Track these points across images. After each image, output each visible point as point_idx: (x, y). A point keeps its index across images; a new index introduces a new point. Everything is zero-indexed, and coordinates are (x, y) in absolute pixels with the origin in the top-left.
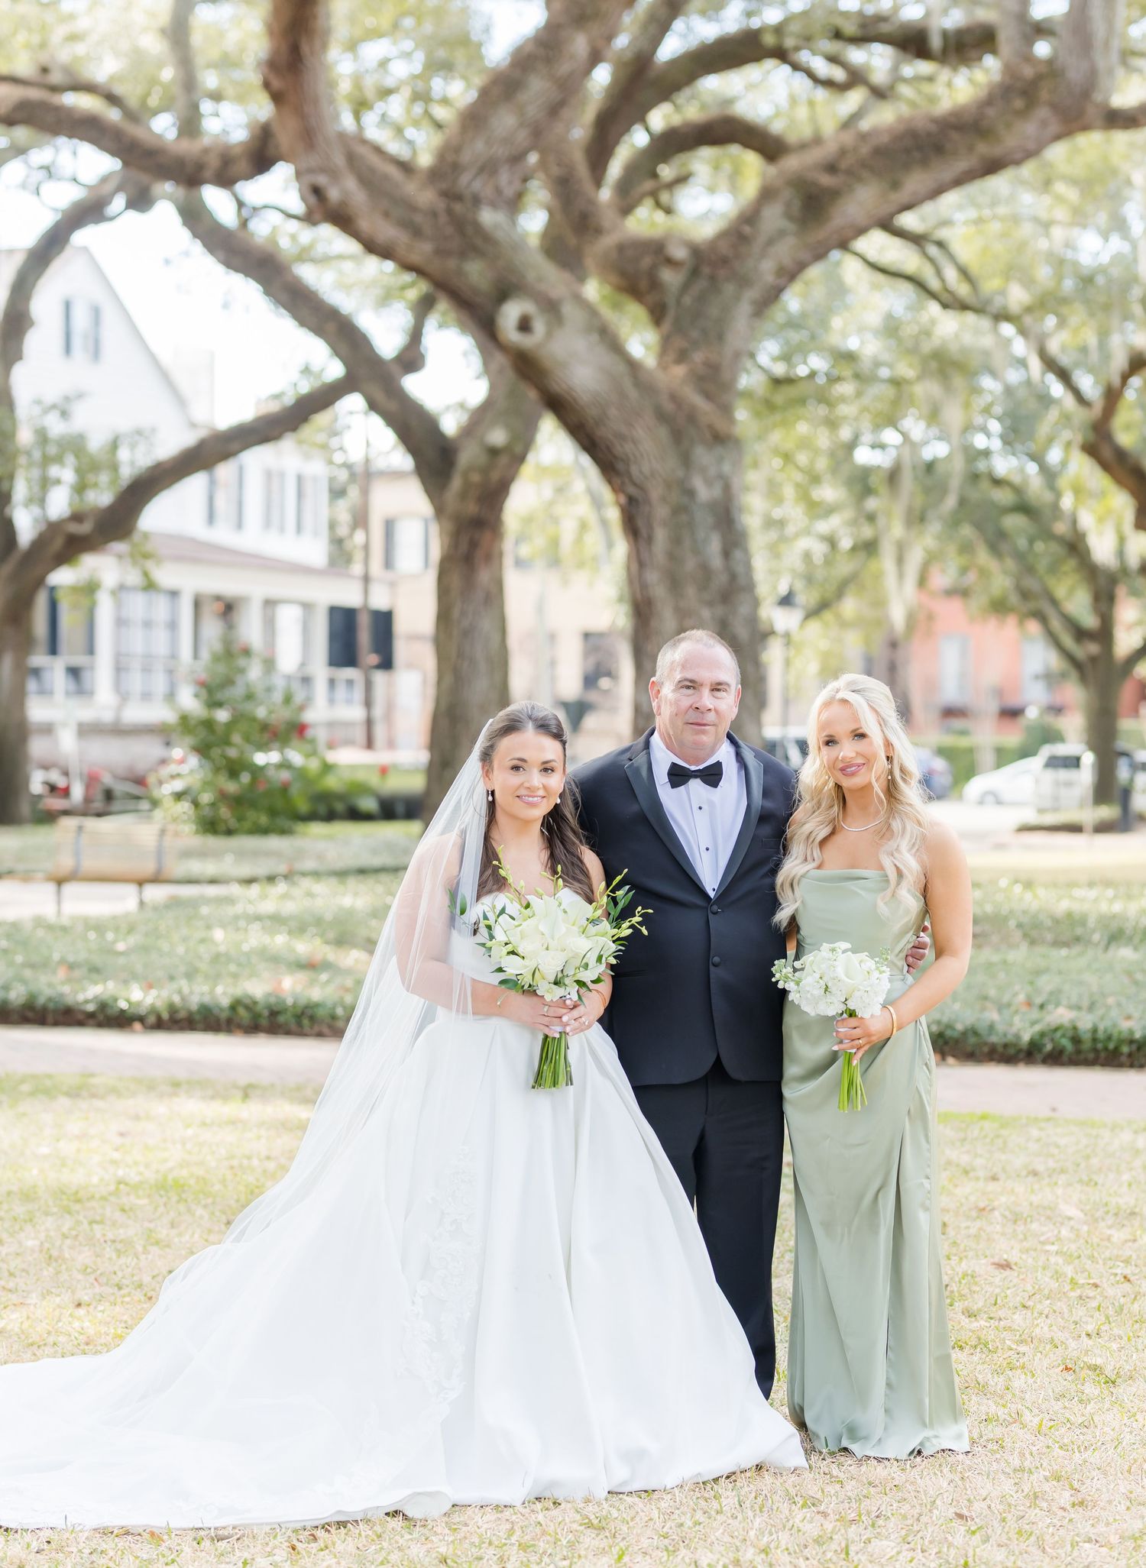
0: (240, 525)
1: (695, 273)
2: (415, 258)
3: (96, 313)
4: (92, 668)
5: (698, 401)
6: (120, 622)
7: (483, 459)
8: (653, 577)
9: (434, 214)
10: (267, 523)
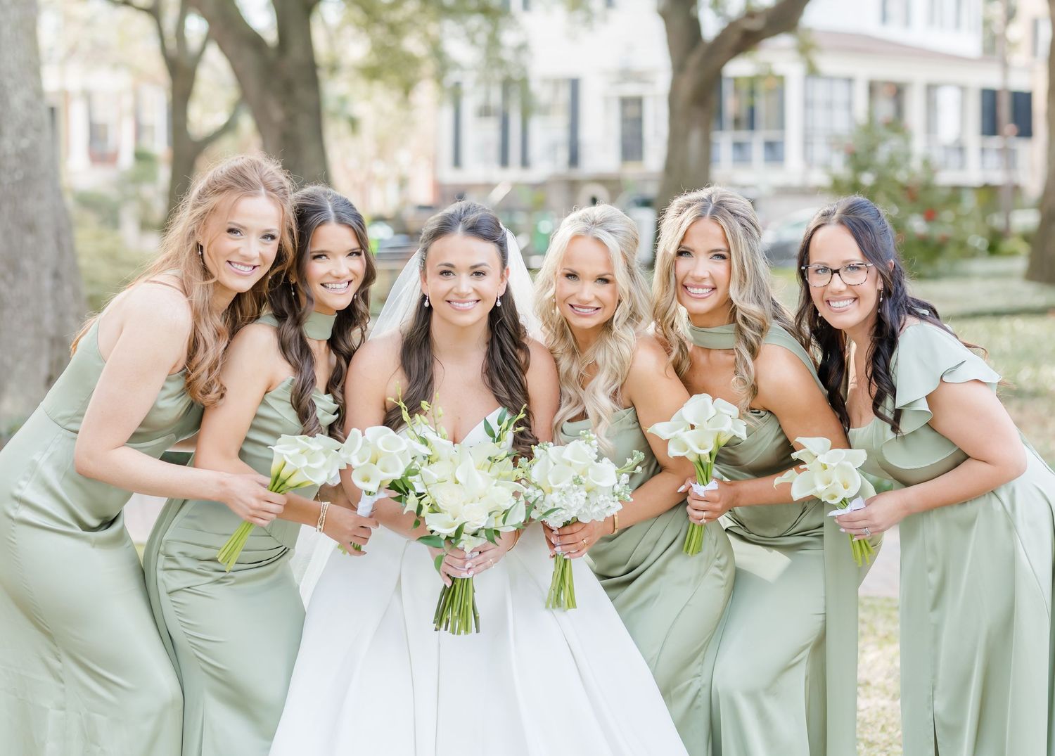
0: (907, 22)
4: (784, 142)
6: (808, 104)
10: (931, 20)
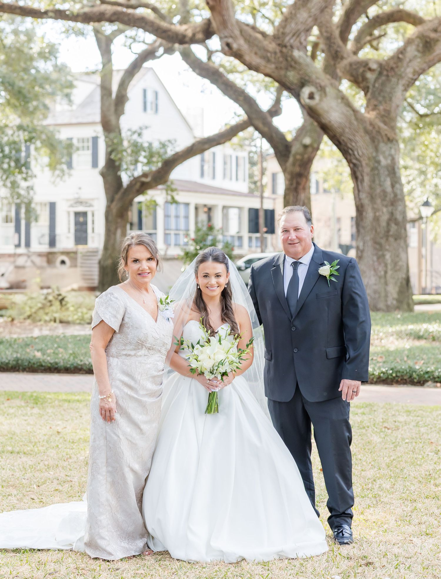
0: (214, 177)
1: (380, 73)
2: (268, 71)
3: (156, 94)
4: (156, 234)
5: (382, 125)
6: (167, 216)
7: (301, 150)
8: (363, 196)
9: (275, 53)
10: (224, 175)
